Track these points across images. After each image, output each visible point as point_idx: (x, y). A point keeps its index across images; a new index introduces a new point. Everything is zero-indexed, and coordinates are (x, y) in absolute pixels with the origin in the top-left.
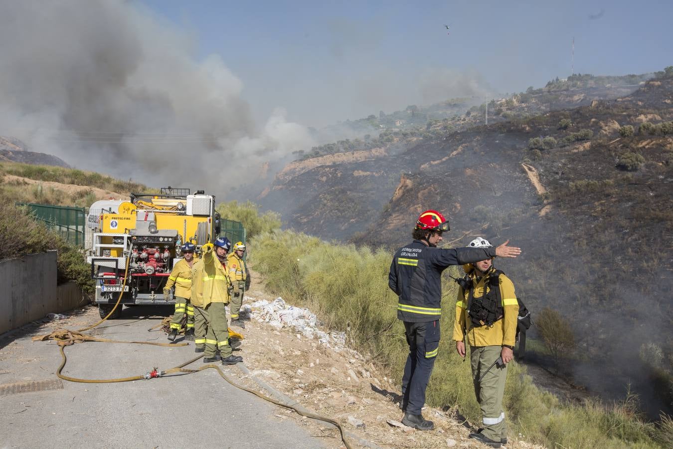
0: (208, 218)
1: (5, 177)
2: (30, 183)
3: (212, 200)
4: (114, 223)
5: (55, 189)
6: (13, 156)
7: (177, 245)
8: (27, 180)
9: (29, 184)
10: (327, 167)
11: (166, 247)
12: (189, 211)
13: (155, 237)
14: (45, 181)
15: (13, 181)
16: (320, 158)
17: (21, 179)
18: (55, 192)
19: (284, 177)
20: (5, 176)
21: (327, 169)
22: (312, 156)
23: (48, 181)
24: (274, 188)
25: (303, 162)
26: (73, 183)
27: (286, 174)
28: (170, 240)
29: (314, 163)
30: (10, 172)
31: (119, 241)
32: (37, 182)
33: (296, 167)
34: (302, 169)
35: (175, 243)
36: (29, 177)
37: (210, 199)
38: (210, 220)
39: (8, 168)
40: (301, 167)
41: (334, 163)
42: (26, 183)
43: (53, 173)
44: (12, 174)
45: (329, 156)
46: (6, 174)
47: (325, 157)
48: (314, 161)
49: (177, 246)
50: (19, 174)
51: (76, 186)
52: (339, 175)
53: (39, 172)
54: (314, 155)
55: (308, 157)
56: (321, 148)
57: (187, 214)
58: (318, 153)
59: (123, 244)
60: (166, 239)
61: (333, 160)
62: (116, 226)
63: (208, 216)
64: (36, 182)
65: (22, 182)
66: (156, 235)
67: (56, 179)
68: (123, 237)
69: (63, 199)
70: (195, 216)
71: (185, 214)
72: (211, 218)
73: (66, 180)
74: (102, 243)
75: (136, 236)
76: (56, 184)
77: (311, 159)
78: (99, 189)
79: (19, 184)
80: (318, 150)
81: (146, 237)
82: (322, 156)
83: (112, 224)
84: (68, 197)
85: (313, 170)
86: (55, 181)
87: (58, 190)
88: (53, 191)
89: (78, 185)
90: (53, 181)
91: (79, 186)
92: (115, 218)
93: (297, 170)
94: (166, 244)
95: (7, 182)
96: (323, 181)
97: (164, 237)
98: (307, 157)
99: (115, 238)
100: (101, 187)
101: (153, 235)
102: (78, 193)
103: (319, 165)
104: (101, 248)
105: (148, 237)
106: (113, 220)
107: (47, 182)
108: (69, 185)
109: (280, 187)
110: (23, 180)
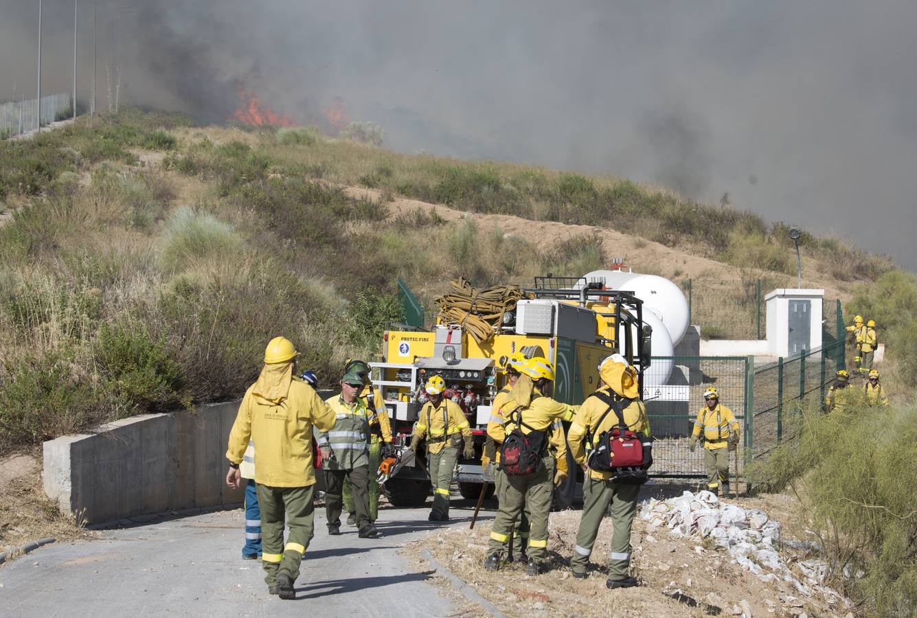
0: (551, 339)
1: (392, 204)
2: (450, 218)
3: (557, 308)
4: (405, 346)
5: (506, 236)
7: (489, 384)
8: (442, 210)
9: (446, 222)
11: (469, 387)
12: (520, 328)
13: (452, 370)
14: (486, 213)
15: (408, 214)
17: (427, 207)
18: (503, 246)
20: (393, 201)
23: (492, 212)
26: (554, 218)
28: (476, 375)
30: (406, 191)
31: (406, 376)
32: (466, 214)
35: (486, 380)
36: (449, 203)
37: (554, 308)
38: (552, 343)
39: (401, 180)
42: (440, 221)
43: (511, 187)
44: (409, 196)
46: (394, 195)
49: (490, 386)
50: (426, 195)
51: (561, 224)
53: (474, 188)
57: (517, 332)
59: (410, 381)
60: (469, 375)
62: (407, 351)
63: (551, 335)
64: (463, 217)
65: (430, 217)
66: (455, 367)
67: (513, 206)
68: (411, 370)
69: (523, 262)
70: (530, 335)
71: (513, 333)
72: (555, 338)
73: (540, 207)
74: (385, 379)
75: (425, 369)
76: (513, 220)
78: (617, 234)
79: (421, 222)
81: (439, 369)
83: (401, 349)
84: (536, 256)
86: (510, 214)
87: (513, 240)
88: (499, 240)
89: (567, 223)
90: (504, 212)
91: (568, 226)
92: (405, 339)
94: (468, 383)
95: (393, 219)
97: (466, 371)
99: (402, 371)
100: (624, 228)
101: (450, 367)
102: (563, 245)
104: (384, 387)
105: (443, 370)
106: (403, 342)
107: (489, 216)
108: (543, 224)
110: (434, 210)
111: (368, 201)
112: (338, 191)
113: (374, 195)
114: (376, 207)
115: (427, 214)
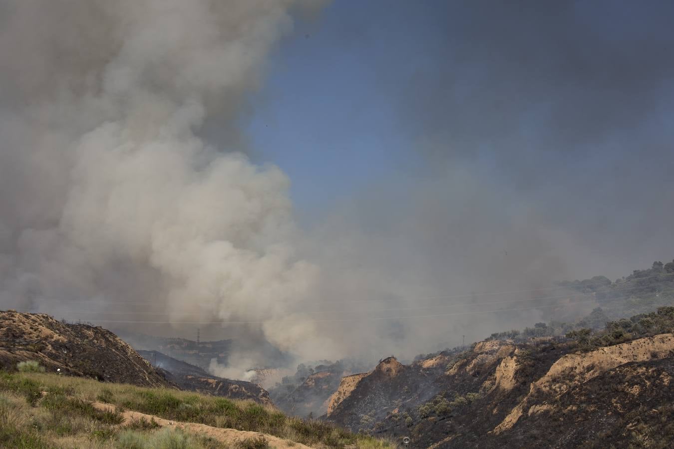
2: (162, 424)
6: (54, 352)
8: (157, 419)
10: (641, 365)
14: (184, 422)
16: (625, 346)
17: (149, 418)
19: (550, 386)
20: (123, 412)
21: (642, 370)
22: (606, 340)
24: (531, 411)
25: (590, 354)
26: (229, 425)
27: (555, 380)
29: (613, 356)
32: (172, 422)
33: (576, 364)
34: (589, 369)
39: (123, 398)
40: (586, 364)
41: (654, 355)
42: (157, 425)
45: (643, 340)
46: (123, 408)
47: (634, 342)
48: (612, 353)
52: (666, 381)
54: (611, 339)
55: (601, 345)
56: (626, 325)
58: (621, 335)
61: (652, 349)
64: (171, 424)
65: (151, 423)
76: (205, 428)
77: (606, 349)
79: (145, 426)
80: (620, 329)
82: (628, 341)
85: (612, 373)
93: (577, 371)
95: (126, 423)
96: (633, 395)
98: (597, 345)
103: (625, 361)
107: (188, 424)
109: (545, 407)
110: (153, 419)
111: (110, 412)
112: (89, 405)
113: (111, 408)
114: (116, 416)
115: (149, 421)
